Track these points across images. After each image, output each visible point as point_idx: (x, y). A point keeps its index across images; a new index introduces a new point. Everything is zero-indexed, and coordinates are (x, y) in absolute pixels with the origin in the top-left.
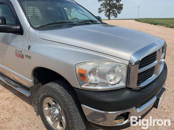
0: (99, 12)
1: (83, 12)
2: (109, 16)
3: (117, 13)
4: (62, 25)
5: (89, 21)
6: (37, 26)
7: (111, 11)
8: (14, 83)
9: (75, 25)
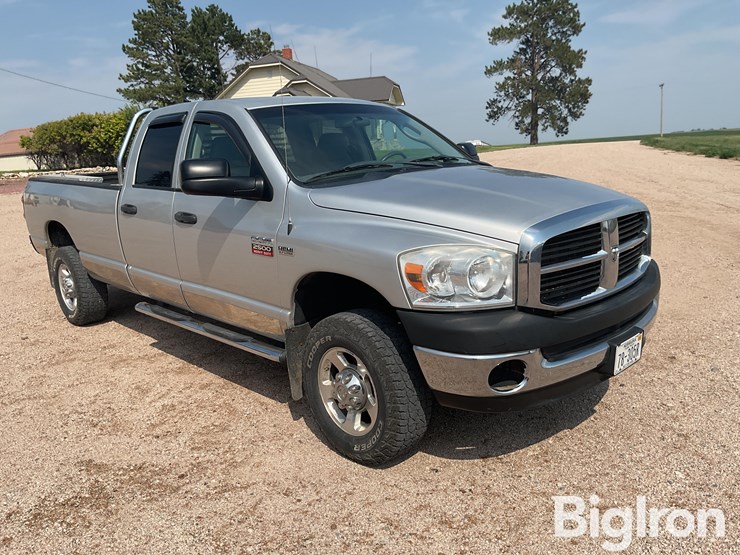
0: (490, 117)
1: (420, 133)
2: (532, 130)
3: (565, 118)
4: (364, 174)
5: (436, 159)
6: (305, 179)
7: (540, 111)
8: (232, 334)
9: (397, 171)
